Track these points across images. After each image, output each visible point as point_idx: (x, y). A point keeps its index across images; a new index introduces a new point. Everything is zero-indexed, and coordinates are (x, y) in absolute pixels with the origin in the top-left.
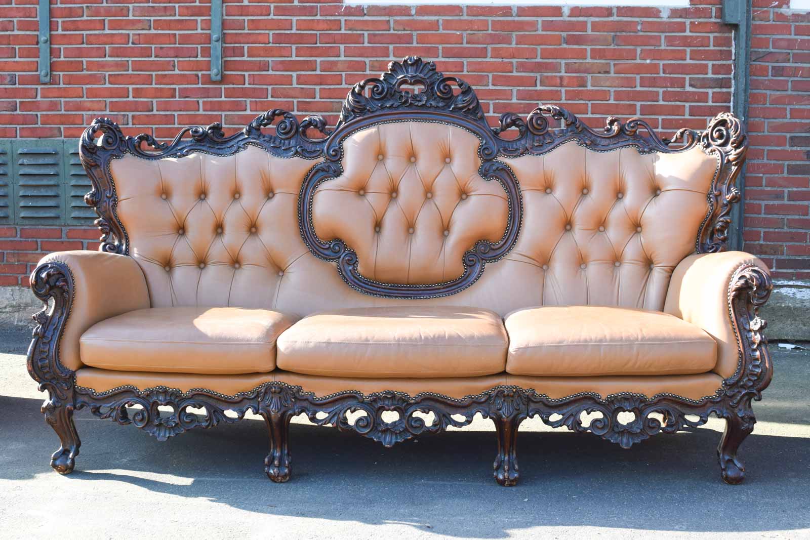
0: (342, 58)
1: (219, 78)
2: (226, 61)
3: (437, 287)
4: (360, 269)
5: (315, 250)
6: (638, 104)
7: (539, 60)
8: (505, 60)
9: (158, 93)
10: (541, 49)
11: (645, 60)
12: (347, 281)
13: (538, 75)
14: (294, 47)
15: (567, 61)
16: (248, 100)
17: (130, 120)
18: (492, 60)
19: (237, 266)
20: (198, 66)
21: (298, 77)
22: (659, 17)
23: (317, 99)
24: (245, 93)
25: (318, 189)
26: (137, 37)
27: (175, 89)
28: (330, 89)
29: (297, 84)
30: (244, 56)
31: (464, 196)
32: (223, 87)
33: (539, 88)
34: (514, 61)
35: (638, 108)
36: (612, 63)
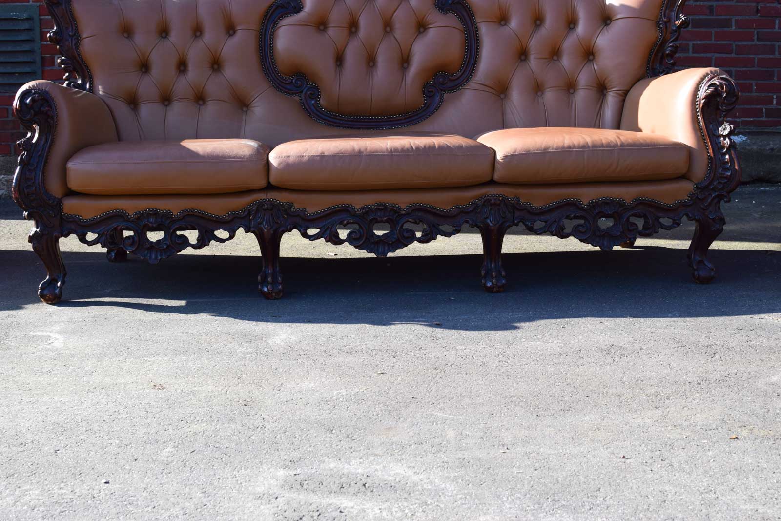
3: (399, 118)
4: (322, 102)
5: (277, 85)
12: (311, 114)
19: (201, 102)
25: (279, 25)
31: (422, 30)
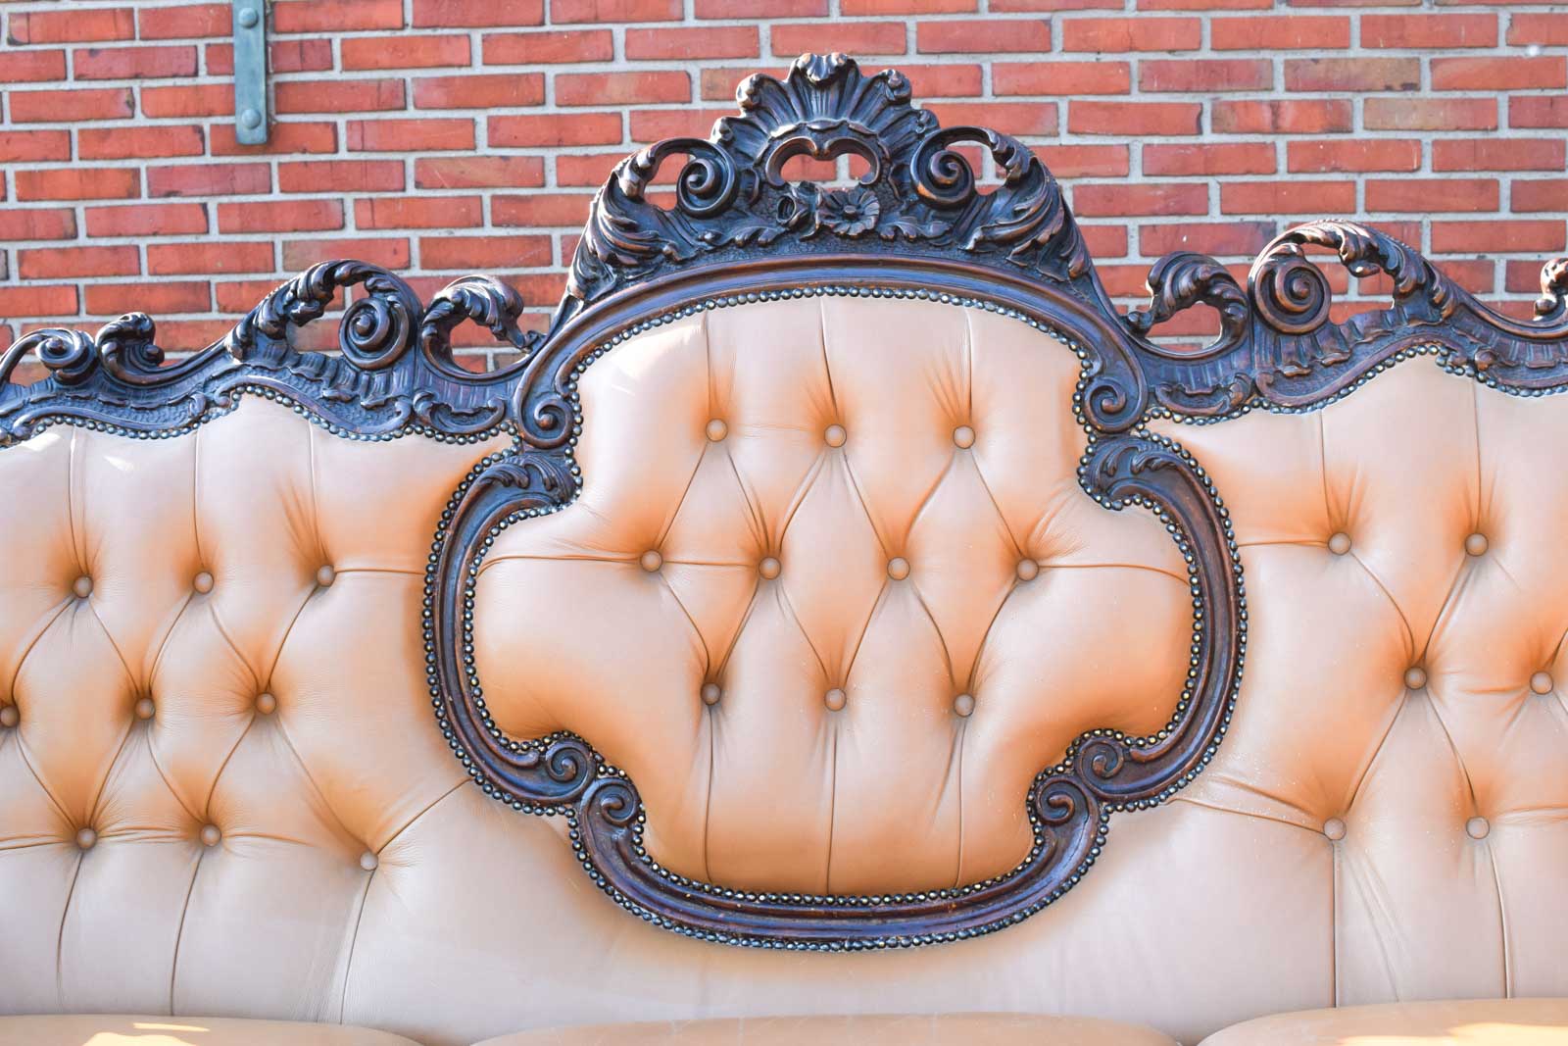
0: (621, 65)
1: (260, 135)
2: (279, 85)
3: (936, 903)
4: (652, 840)
5: (489, 772)
6: (1505, 180)
7: (1206, 54)
8: (1106, 58)
9: (90, 185)
10: (1214, 21)
11: (1525, 46)
12: (608, 883)
13: (1206, 101)
14: (477, 36)
15: (1291, 56)
16: (349, 198)
17: (14, 267)
18: (1068, 57)
19: (210, 835)
20: (199, 103)
21: (493, 124)
23: (552, 188)
24: (339, 177)
25: (486, 559)
26: (23, 23)
27: (136, 172)
28: (587, 157)
29: (491, 145)
30: (331, 68)
31: (1027, 569)
32: (275, 160)
33: (1208, 137)
34: (1133, 58)
35: (1505, 192)
36: (1426, 58)
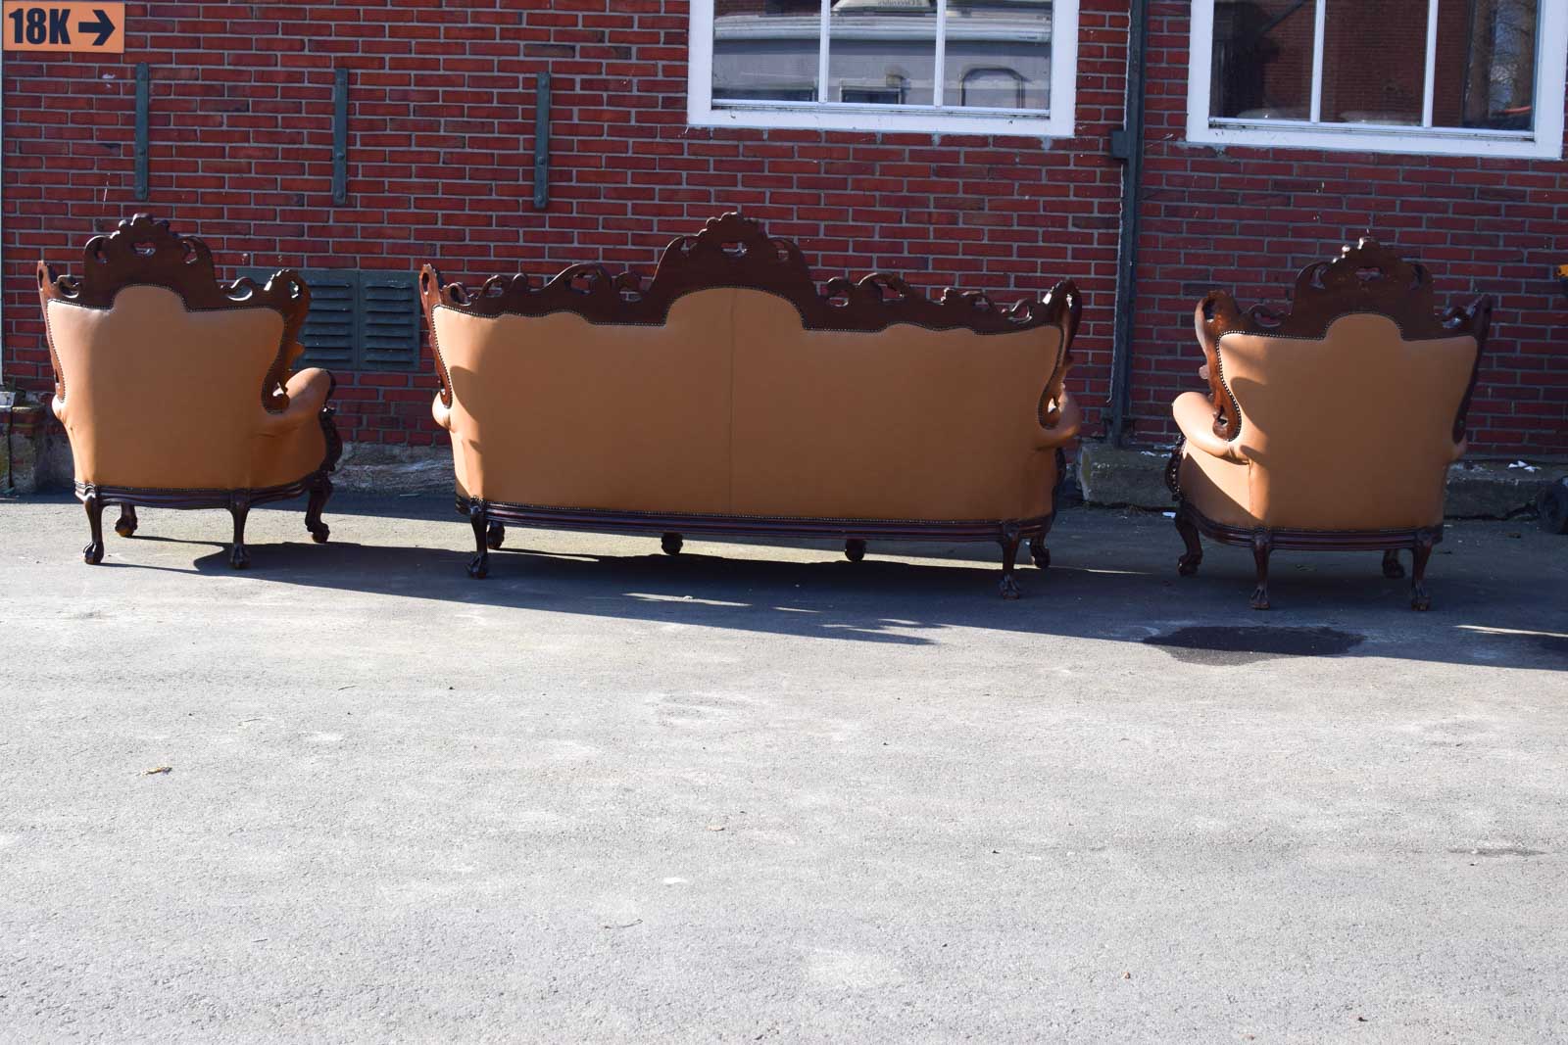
0: (684, 186)
1: (543, 205)
2: (552, 187)
6: (1015, 245)
7: (905, 193)
8: (867, 193)
9: (471, 220)
10: (908, 181)
11: (1024, 195)
13: (904, 211)
14: (629, 173)
15: (937, 195)
16: (576, 231)
17: (438, 251)
18: (853, 192)
20: (519, 191)
21: (634, 206)
22: (1040, 148)
23: (655, 232)
24: (573, 223)
26: (449, 156)
27: (491, 216)
28: (669, 221)
29: (633, 214)
30: (571, 181)
32: (547, 215)
33: (904, 225)
34: (877, 194)
35: (1015, 250)
36: (987, 198)
